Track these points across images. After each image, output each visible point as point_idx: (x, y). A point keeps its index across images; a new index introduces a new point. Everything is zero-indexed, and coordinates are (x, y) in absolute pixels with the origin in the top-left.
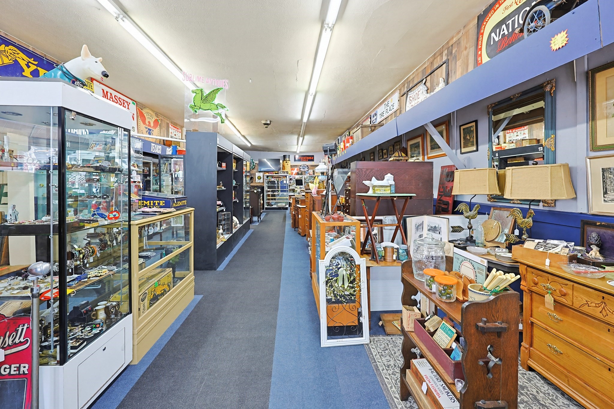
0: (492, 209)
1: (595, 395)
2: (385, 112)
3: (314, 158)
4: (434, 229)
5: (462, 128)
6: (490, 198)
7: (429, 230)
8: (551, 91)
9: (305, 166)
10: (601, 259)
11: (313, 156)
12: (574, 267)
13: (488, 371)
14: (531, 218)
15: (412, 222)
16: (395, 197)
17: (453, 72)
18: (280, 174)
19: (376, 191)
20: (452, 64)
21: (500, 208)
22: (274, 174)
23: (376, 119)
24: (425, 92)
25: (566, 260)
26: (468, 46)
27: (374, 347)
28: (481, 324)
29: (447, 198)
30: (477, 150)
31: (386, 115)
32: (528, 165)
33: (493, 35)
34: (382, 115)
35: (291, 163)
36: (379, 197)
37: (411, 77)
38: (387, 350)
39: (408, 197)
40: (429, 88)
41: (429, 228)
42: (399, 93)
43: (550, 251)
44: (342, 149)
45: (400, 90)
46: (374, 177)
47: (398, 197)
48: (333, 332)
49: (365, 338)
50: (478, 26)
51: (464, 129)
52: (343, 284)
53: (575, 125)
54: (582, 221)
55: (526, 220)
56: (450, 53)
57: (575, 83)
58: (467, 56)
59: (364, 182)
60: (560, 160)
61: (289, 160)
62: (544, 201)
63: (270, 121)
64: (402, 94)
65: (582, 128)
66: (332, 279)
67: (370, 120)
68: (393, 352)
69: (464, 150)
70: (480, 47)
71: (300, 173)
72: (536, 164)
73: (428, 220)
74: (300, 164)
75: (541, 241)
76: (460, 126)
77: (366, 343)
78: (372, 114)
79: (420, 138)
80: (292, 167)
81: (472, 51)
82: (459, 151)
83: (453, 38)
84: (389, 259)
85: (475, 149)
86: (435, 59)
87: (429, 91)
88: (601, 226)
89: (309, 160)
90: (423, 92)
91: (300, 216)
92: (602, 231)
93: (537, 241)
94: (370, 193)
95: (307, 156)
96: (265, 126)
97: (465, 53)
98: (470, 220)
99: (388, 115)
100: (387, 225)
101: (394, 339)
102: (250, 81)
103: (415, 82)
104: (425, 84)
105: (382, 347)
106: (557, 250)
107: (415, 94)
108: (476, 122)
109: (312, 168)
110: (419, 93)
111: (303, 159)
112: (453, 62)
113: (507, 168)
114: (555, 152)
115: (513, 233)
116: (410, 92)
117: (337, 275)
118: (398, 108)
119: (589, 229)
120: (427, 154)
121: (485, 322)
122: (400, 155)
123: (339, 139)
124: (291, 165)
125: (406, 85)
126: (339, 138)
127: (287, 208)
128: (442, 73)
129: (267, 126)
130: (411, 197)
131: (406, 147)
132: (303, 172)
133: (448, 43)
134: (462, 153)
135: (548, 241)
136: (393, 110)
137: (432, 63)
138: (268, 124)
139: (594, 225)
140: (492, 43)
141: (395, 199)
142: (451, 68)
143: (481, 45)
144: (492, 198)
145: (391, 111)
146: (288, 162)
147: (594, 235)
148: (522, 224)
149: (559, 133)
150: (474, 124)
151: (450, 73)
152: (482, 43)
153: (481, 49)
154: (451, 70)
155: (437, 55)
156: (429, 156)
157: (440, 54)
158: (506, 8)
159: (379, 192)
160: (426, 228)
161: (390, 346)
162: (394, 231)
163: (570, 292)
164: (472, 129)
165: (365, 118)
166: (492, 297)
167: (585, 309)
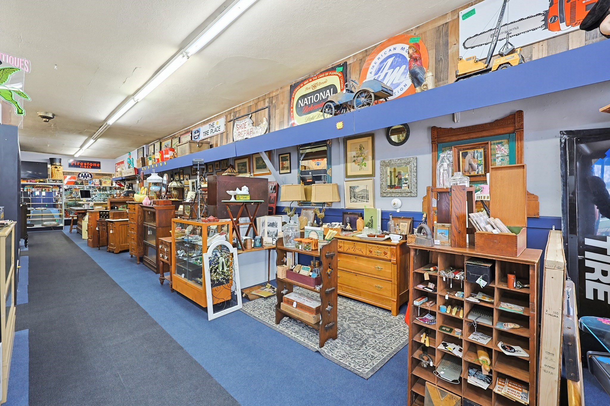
0: (302, 210)
1: (352, 289)
2: (210, 132)
3: (100, 166)
4: (272, 225)
5: (281, 156)
6: (299, 203)
7: (269, 226)
8: (329, 144)
9: (87, 174)
10: (351, 229)
11: (99, 163)
12: (344, 233)
13: (329, 275)
14: (323, 213)
15: (260, 220)
16: (252, 202)
17: (273, 116)
18: (48, 183)
19: (241, 199)
20: (272, 110)
21: (306, 209)
22: (38, 183)
23: (198, 136)
24: (251, 125)
25: (340, 230)
26: (284, 102)
27: (246, 309)
28: (327, 254)
29: (272, 205)
30: (290, 172)
31: (211, 135)
32: (315, 183)
33: (300, 101)
34: (206, 133)
35: (63, 169)
36: (244, 202)
37: (238, 109)
38: (255, 307)
39: (259, 202)
40: (254, 122)
41: (269, 224)
42: (225, 118)
43: (334, 228)
44: (158, 159)
45: (226, 116)
46: (237, 188)
47: (255, 202)
48: (217, 308)
49: (239, 305)
50: (290, 91)
51: (282, 157)
52: (223, 269)
53: (340, 164)
54: (343, 212)
55: (321, 214)
56: (271, 102)
57: (339, 143)
58: (284, 108)
59: (228, 192)
60: (334, 181)
61: (61, 165)
62: (327, 203)
63: (54, 115)
64: (228, 120)
65: (342, 166)
66: (215, 266)
67: (191, 135)
68: (259, 307)
69: (281, 172)
70: (292, 106)
71: (79, 182)
72: (325, 183)
73: (268, 219)
74: (80, 172)
75: (329, 224)
76: (279, 155)
77: (240, 308)
78: (194, 130)
79: (247, 159)
80: (65, 174)
81: (287, 106)
82: (278, 172)
83: (273, 92)
84: (249, 247)
85: (289, 172)
86: (259, 101)
87: (254, 124)
88: (350, 214)
89: (93, 167)
90: (249, 124)
91: (111, 232)
92: (351, 216)
93: (327, 224)
94: (233, 199)
95: (90, 162)
96: (44, 119)
97: (282, 106)
98: (290, 218)
99: (212, 134)
100: (242, 224)
101: (256, 301)
102: (56, 67)
103: (242, 114)
104: (251, 118)
105: (251, 307)
106: (336, 227)
107: (242, 123)
108: (290, 153)
109: (96, 176)
110: (246, 124)
111: (84, 166)
112: (273, 109)
113: (312, 185)
114: (331, 177)
115: (314, 222)
116: (238, 121)
117: (218, 263)
118: (224, 131)
119: (345, 216)
120: (253, 172)
121: (329, 253)
122: (233, 172)
123: (143, 148)
124: (63, 172)
125: (232, 114)
126: (144, 146)
127: (62, 227)
128: (265, 114)
129: (48, 120)
130: (261, 202)
131: (234, 165)
132: (84, 182)
133: (269, 94)
134: (280, 174)
135: (332, 223)
136: (219, 132)
137: (256, 104)
138: (49, 118)
139: (347, 213)
140: (299, 107)
141: (253, 204)
142: (272, 113)
143: (293, 105)
144: (301, 203)
145: (217, 133)
146: (58, 167)
147: (348, 218)
148: (319, 216)
149: (333, 167)
150: (288, 155)
151: (271, 116)
152: (293, 104)
153: (292, 108)
154: (272, 115)
155: (260, 100)
156: (255, 173)
157: (263, 100)
158: (307, 89)
159: (242, 199)
160: (266, 224)
161: (256, 305)
162: (248, 228)
163: (343, 245)
164: (287, 158)
165: (184, 132)
166: (330, 242)
167: (349, 251)
